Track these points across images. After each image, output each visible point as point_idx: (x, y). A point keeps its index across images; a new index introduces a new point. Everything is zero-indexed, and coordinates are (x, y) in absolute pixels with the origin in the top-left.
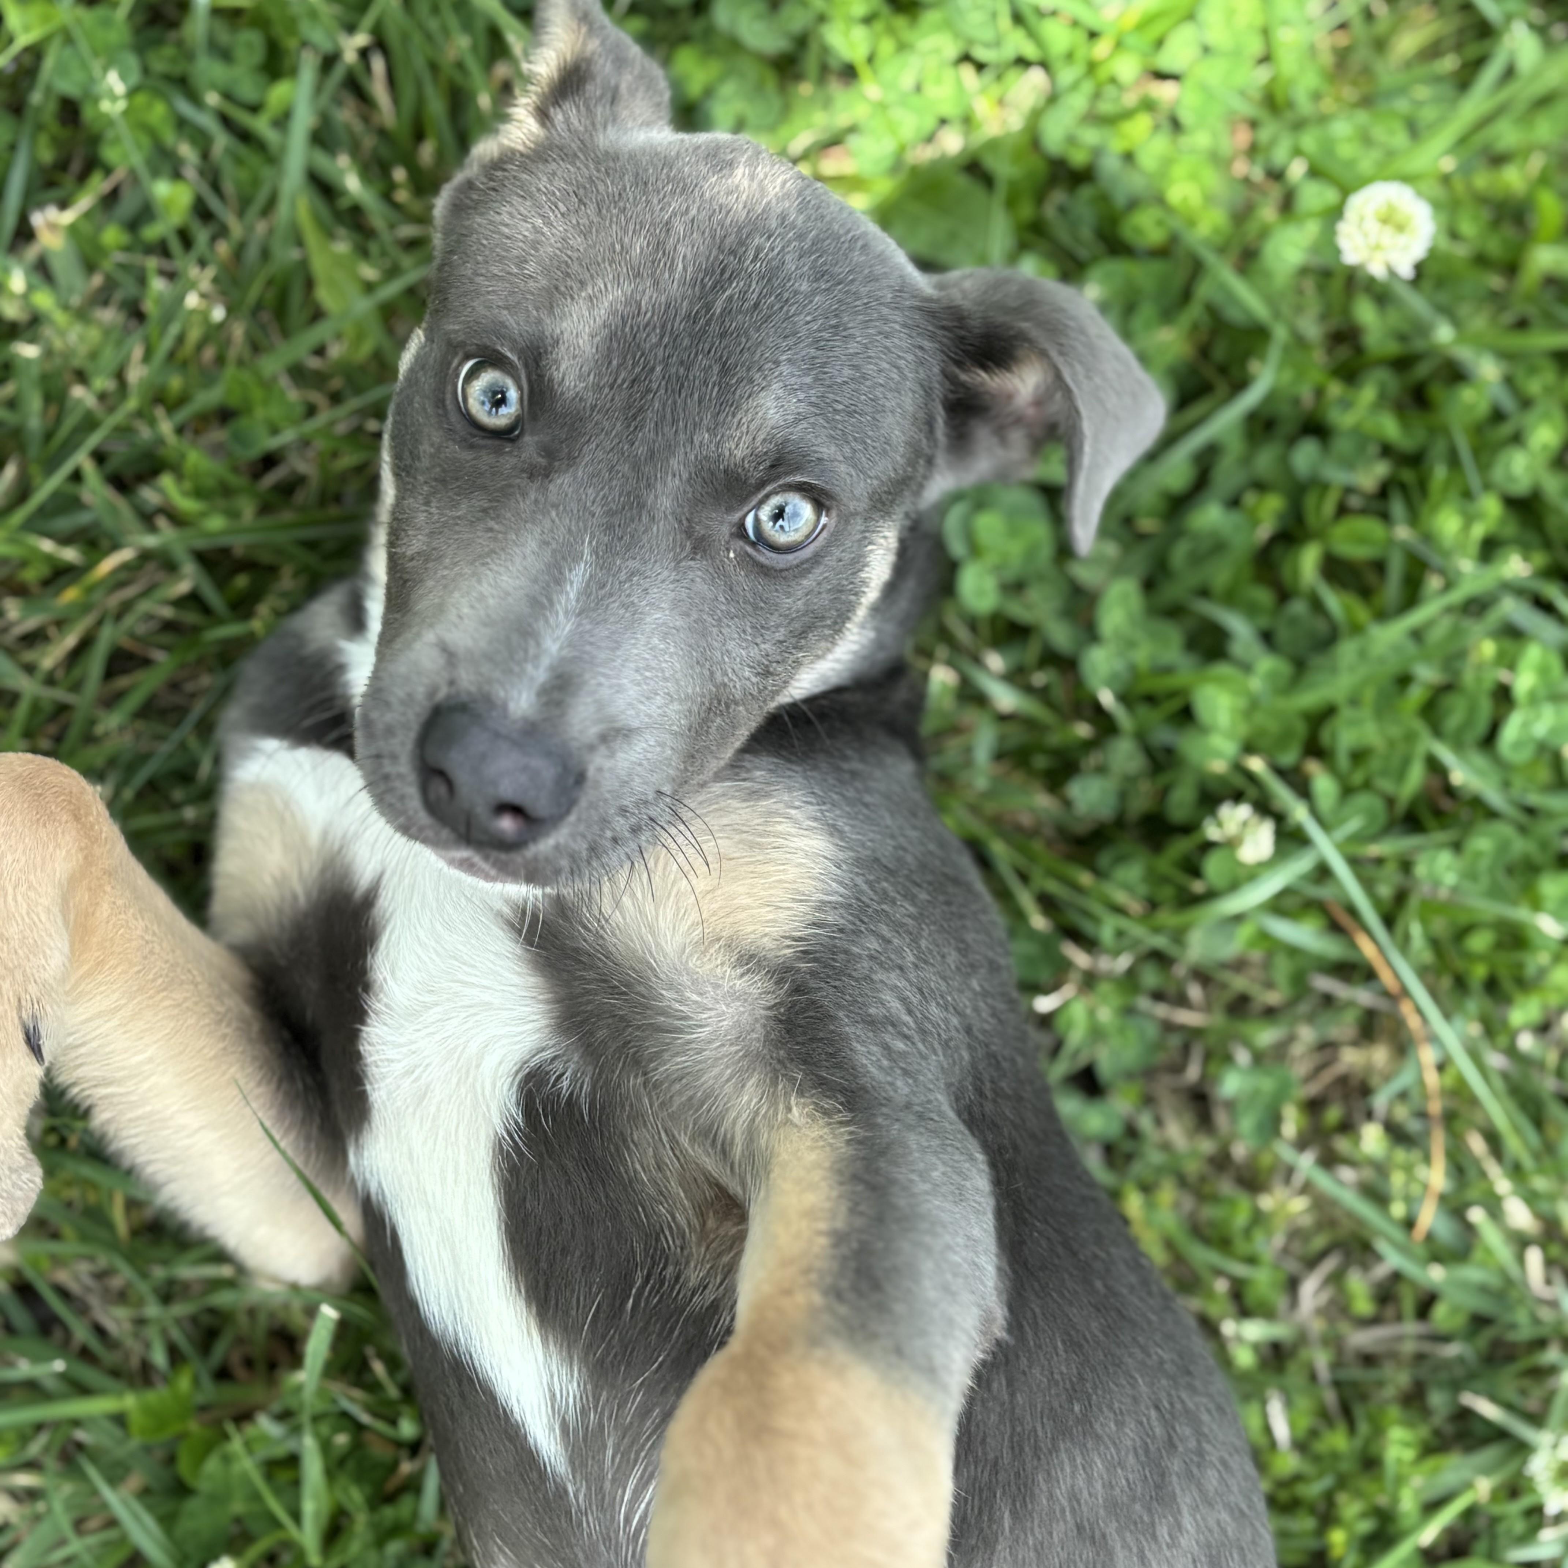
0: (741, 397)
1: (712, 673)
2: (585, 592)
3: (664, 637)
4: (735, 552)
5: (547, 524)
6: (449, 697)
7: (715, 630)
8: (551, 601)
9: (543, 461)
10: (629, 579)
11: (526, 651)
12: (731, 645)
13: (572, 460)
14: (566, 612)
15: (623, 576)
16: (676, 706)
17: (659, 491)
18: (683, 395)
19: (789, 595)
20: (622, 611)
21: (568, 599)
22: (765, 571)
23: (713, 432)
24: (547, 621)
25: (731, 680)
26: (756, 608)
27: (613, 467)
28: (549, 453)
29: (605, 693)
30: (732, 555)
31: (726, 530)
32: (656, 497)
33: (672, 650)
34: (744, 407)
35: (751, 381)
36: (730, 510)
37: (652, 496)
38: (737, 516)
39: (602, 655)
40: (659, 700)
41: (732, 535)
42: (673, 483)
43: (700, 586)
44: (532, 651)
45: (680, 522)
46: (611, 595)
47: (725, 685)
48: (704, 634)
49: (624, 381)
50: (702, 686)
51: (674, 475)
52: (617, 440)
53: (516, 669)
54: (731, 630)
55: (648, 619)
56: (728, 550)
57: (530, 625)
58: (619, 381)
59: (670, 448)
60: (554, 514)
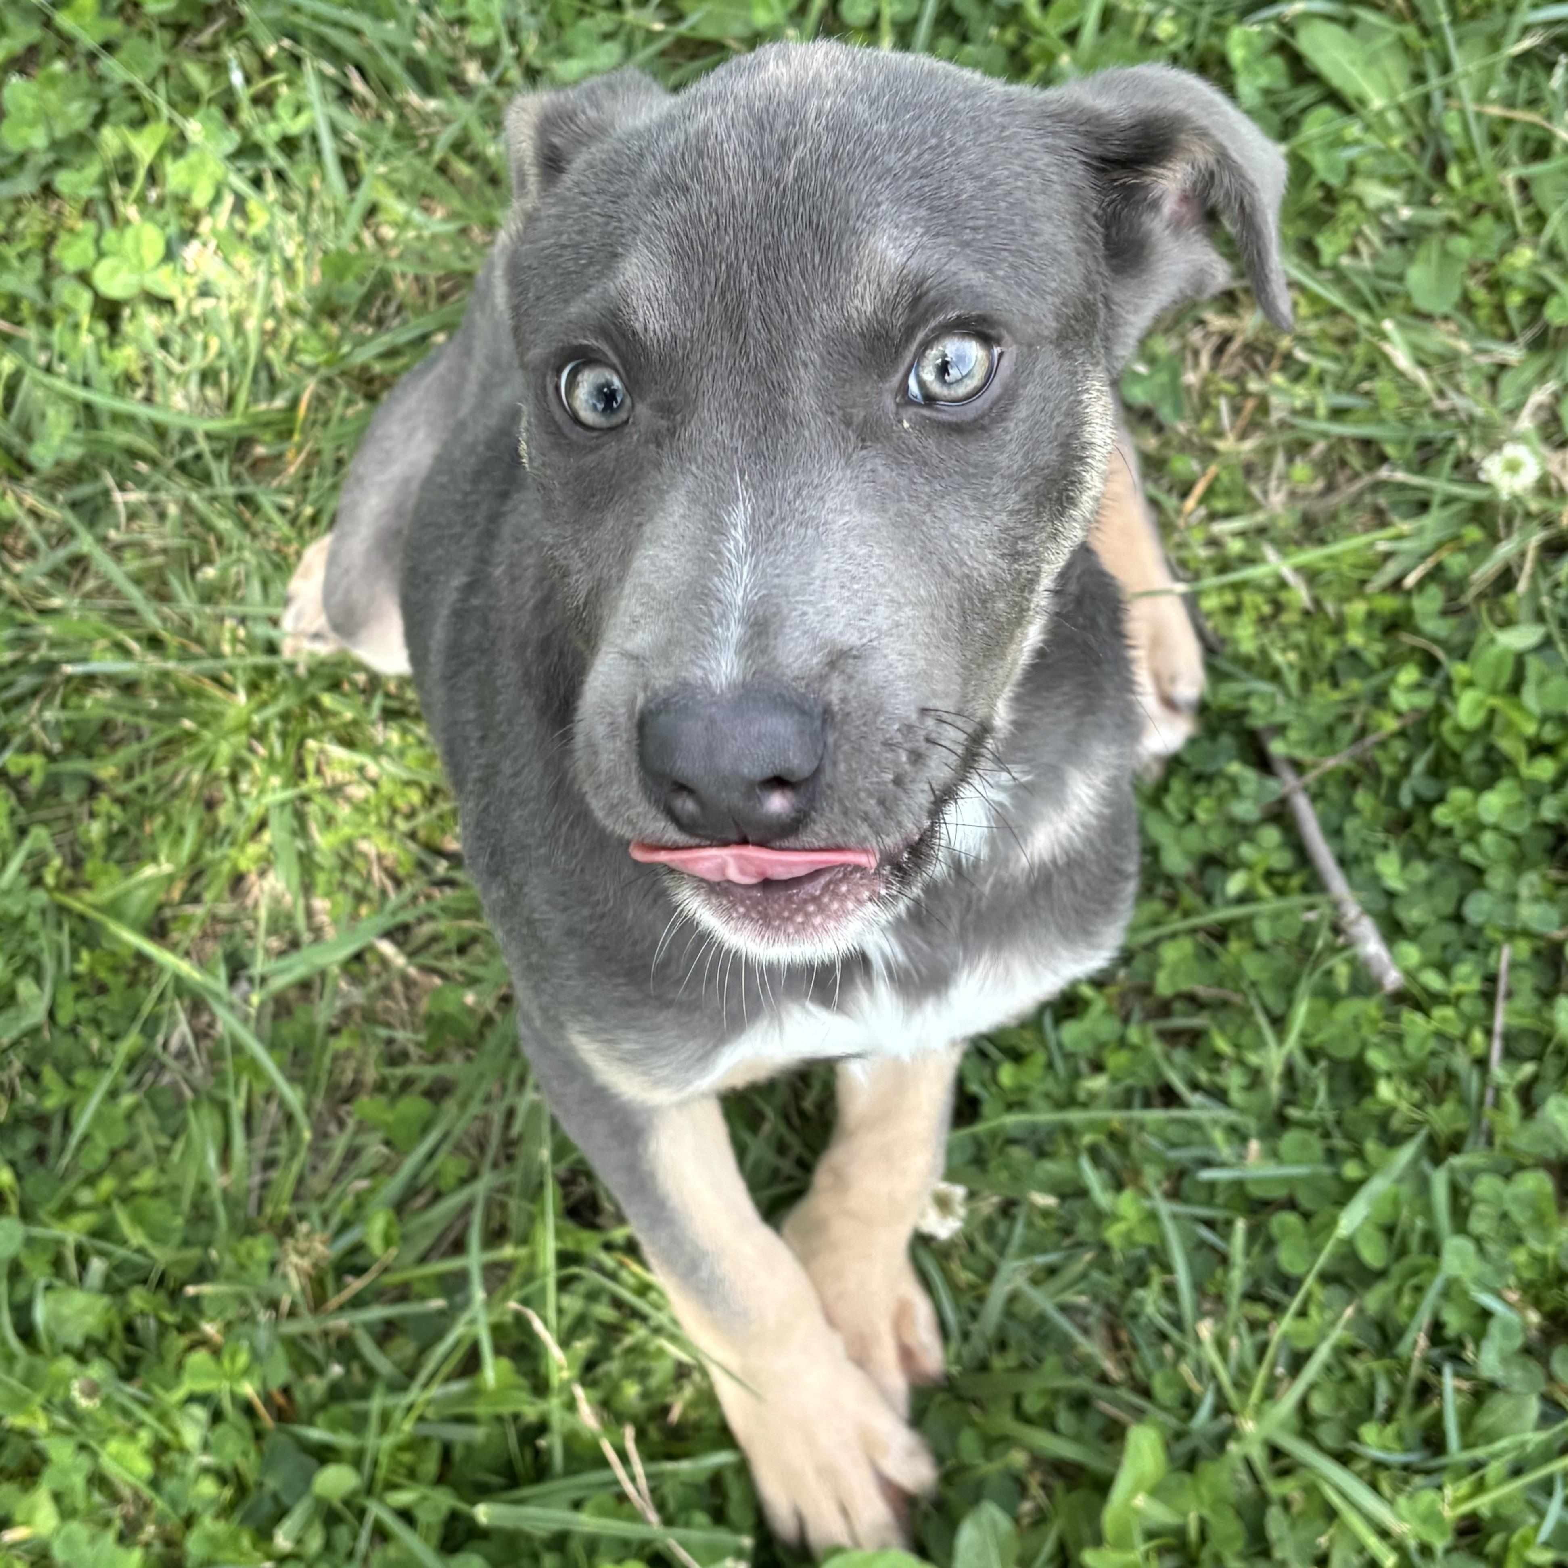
0: (849, 250)
1: (944, 567)
2: (754, 526)
3: (863, 540)
4: (909, 420)
5: (690, 481)
6: (648, 701)
7: (928, 518)
8: (718, 553)
9: (664, 423)
10: (798, 494)
11: (711, 615)
12: (954, 528)
13: (690, 404)
14: (739, 559)
15: (790, 494)
16: (908, 611)
17: (797, 392)
18: (781, 276)
19: (1001, 448)
20: (802, 531)
21: (737, 542)
22: (957, 429)
23: (829, 301)
24: (720, 574)
25: (973, 568)
26: (966, 475)
27: (738, 391)
28: (666, 409)
29: (813, 619)
30: (906, 425)
31: (889, 402)
32: (795, 399)
33: (878, 551)
34: (856, 260)
35: (854, 232)
36: (883, 376)
37: (791, 402)
38: (895, 381)
39: (794, 582)
40: (882, 610)
41: (898, 405)
42: (807, 377)
43: (886, 474)
44: (716, 611)
45: (832, 414)
46: (783, 520)
47: (968, 577)
48: (915, 524)
49: (712, 297)
50: (939, 585)
51: (805, 365)
52: (730, 362)
53: (708, 639)
54: (947, 510)
55: (835, 527)
56: (900, 421)
57: (704, 586)
58: (708, 298)
59: (791, 339)
60: (694, 468)
